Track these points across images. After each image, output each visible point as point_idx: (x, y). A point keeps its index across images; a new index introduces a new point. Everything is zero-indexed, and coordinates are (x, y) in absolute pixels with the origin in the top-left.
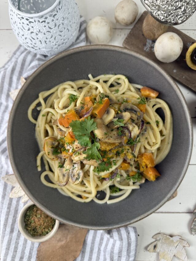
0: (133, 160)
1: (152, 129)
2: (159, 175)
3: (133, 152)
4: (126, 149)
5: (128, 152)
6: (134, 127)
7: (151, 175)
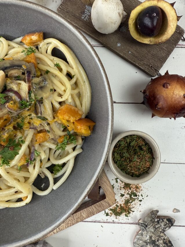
0: (46, 125)
1: (55, 76)
2: (93, 124)
3: (39, 115)
4: (27, 117)
5: (31, 119)
6: (20, 84)
7: (81, 129)
